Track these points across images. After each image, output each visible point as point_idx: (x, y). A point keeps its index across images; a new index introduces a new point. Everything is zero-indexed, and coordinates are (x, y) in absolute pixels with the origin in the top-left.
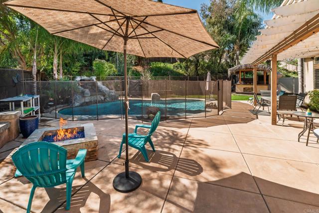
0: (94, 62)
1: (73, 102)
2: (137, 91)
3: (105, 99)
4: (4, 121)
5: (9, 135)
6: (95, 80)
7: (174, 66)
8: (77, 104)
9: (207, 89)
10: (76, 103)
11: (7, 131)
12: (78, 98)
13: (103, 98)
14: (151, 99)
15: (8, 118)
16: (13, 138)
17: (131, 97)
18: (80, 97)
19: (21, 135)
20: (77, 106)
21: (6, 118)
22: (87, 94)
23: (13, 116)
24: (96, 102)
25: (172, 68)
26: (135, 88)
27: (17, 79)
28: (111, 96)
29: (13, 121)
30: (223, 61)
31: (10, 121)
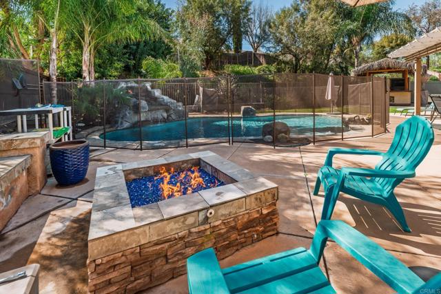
0: (144, 62)
1: (120, 120)
2: (215, 104)
3: (168, 116)
4: (17, 153)
5: (29, 182)
6: (149, 88)
7: (259, 71)
8: (126, 125)
9: (330, 98)
10: (125, 122)
11: (24, 174)
12: (128, 115)
13: (165, 115)
14: (241, 115)
15: (26, 145)
16: (38, 189)
17: (206, 113)
18: (132, 112)
19: (53, 180)
20: (127, 128)
21: (22, 147)
22: (144, 108)
23: (38, 142)
24: (156, 121)
25: (256, 72)
26: (213, 100)
27: (22, 84)
28: (178, 112)
29: (38, 153)
30: (332, 62)
31: (30, 152)
